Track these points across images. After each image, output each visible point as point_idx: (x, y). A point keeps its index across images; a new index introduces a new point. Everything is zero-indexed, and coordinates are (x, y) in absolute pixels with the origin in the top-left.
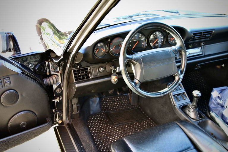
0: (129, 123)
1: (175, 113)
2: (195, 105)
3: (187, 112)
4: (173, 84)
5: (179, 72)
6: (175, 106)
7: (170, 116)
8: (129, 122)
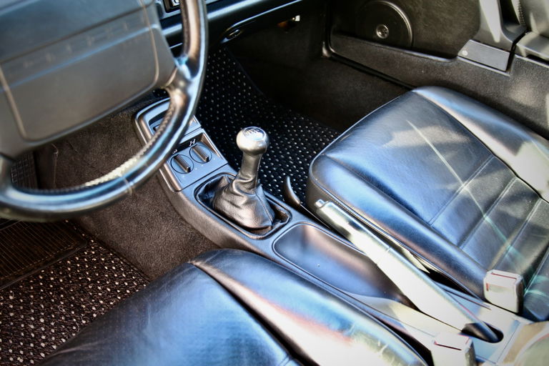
0: (19, 279)
1: (182, 219)
2: (254, 180)
3: (226, 207)
4: (167, 124)
5: (184, 69)
6: (180, 194)
7: (164, 228)
8: (17, 276)
